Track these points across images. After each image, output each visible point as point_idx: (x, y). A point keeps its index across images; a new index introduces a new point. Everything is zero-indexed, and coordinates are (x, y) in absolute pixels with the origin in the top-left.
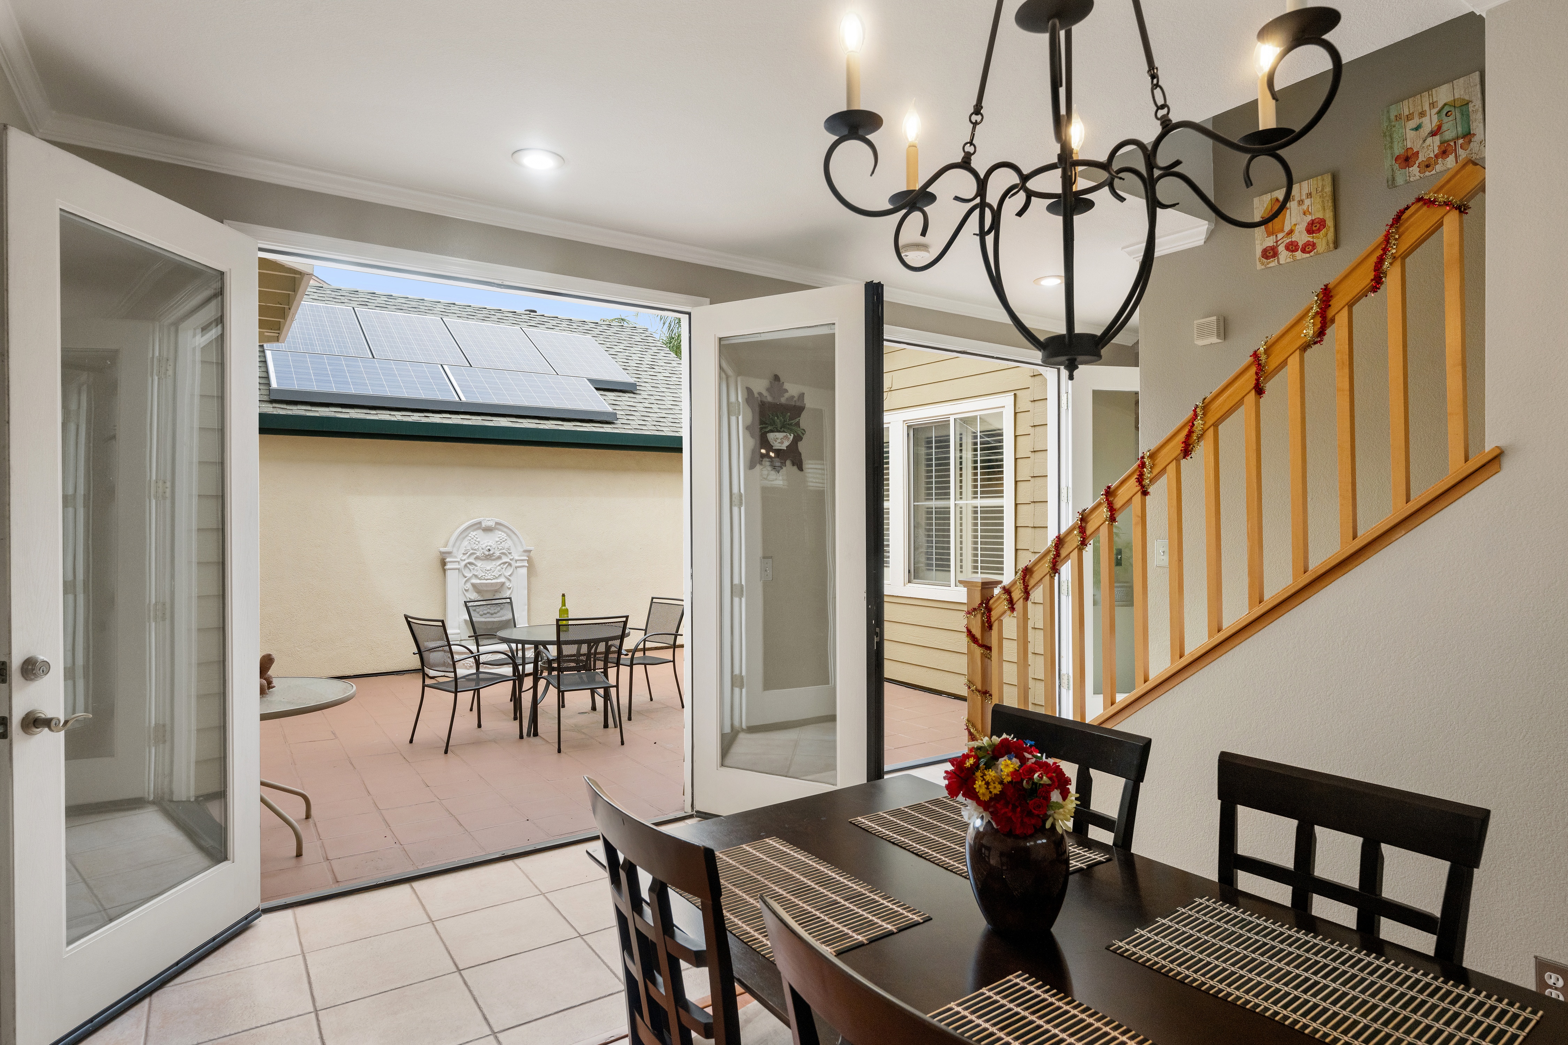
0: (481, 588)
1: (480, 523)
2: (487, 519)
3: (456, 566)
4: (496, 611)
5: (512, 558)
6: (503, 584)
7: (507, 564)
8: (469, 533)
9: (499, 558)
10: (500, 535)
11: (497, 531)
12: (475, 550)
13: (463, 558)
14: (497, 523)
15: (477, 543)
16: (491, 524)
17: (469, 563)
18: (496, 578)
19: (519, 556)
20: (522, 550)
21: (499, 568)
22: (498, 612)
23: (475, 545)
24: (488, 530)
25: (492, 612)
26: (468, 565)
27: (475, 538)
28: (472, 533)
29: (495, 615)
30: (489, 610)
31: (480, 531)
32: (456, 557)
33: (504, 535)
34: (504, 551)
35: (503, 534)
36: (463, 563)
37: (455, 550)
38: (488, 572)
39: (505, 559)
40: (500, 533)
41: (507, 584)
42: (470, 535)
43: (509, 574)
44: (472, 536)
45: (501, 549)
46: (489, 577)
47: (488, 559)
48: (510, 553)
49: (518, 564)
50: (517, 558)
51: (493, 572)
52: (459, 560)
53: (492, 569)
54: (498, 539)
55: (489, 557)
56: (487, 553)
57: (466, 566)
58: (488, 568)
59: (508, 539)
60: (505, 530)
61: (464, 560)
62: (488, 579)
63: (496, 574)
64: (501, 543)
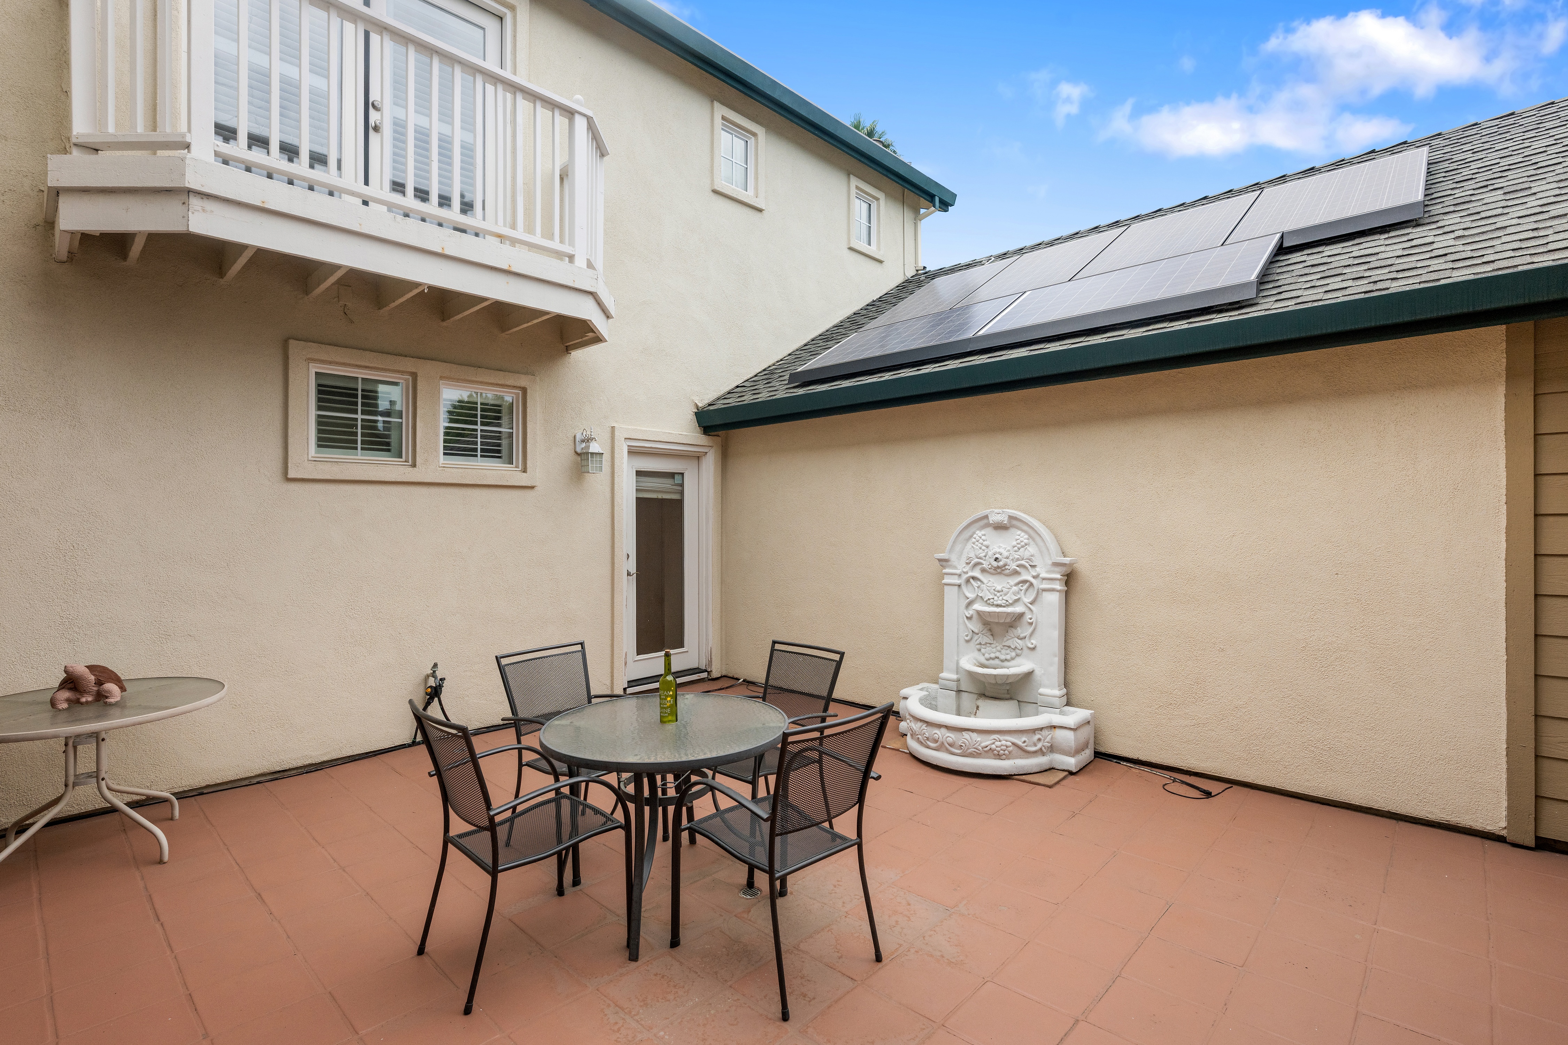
0: (989, 619)
1: (986, 517)
2: (997, 511)
3: (955, 580)
4: (1008, 657)
5: (1034, 574)
6: (1021, 615)
7: (1028, 584)
8: (974, 533)
9: (1016, 573)
10: (1018, 537)
11: (1012, 530)
12: (980, 558)
13: (965, 570)
14: (1011, 518)
15: (983, 548)
16: (1002, 518)
17: (974, 578)
18: (1011, 605)
19: (1048, 572)
20: (1050, 562)
21: (1015, 588)
22: (1013, 659)
23: (981, 551)
24: (1000, 527)
25: (1003, 657)
26: (971, 580)
27: (981, 541)
28: (978, 532)
29: (1006, 664)
30: (998, 654)
31: (989, 531)
32: (955, 568)
33: (1023, 537)
34: (1023, 562)
35: (1023, 534)
36: (965, 577)
37: (953, 558)
38: (998, 594)
39: (1025, 576)
40: (1019, 532)
41: (1028, 616)
42: (975, 536)
43: (1030, 600)
44: (977, 538)
45: (1018, 560)
46: (999, 602)
47: (1000, 573)
48: (1033, 566)
49: (1045, 585)
50: (1044, 575)
51: (1005, 595)
52: (958, 572)
53: (1004, 590)
54: (1014, 543)
55: (999, 570)
56: (995, 564)
57: (968, 581)
58: (999, 588)
59: (1032, 542)
60: (1025, 528)
61: (966, 573)
62: (998, 606)
63: (1011, 598)
64: (1019, 549)
